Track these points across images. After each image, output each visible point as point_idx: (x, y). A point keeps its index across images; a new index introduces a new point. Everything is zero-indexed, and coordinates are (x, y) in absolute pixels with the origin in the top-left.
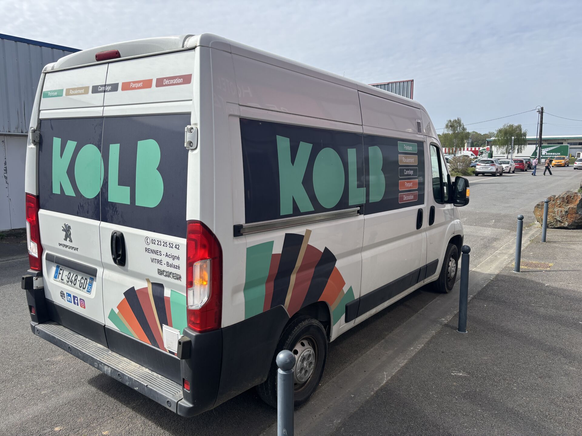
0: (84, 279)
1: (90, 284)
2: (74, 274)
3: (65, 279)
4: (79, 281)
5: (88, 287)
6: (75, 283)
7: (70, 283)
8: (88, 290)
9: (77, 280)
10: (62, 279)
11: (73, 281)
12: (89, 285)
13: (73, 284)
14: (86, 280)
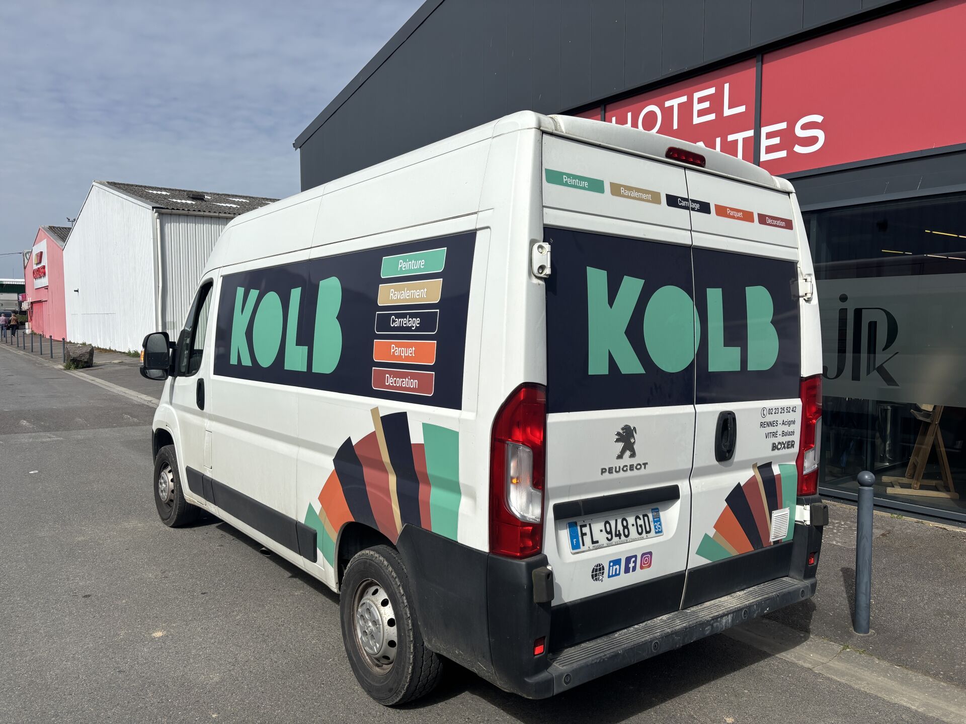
0: (641, 517)
1: (655, 519)
2: (616, 521)
3: (601, 537)
4: (633, 525)
5: (655, 526)
6: (626, 533)
7: (615, 539)
8: (657, 531)
9: (630, 526)
10: (593, 542)
11: (622, 532)
12: (655, 522)
13: (623, 537)
14: (646, 518)
